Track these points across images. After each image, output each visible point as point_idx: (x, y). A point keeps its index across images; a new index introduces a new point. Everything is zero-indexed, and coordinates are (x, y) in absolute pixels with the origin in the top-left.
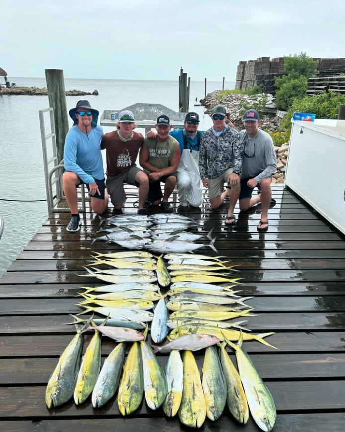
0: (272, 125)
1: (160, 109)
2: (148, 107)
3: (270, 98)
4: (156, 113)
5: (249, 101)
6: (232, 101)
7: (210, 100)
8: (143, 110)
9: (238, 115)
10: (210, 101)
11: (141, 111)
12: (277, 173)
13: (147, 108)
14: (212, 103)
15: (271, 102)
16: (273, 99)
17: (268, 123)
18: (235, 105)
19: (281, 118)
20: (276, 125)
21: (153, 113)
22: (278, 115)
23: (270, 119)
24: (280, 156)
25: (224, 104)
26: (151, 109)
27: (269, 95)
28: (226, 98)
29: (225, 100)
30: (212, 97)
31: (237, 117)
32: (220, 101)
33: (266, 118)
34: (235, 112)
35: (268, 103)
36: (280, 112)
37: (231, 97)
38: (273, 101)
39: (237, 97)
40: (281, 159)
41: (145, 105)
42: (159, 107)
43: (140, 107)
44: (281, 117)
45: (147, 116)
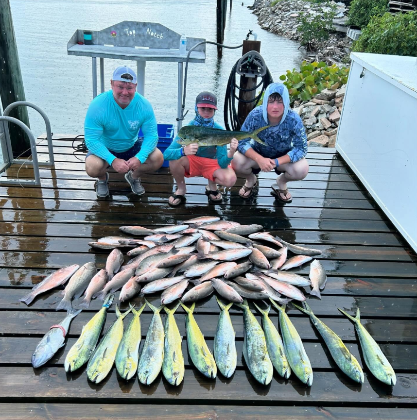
0: (338, 51)
1: (159, 32)
2: (141, 26)
3: (341, 7)
4: (153, 36)
5: (311, 12)
6: (289, 11)
7: (260, 7)
8: (134, 32)
9: (294, 32)
10: (260, 9)
11: (131, 33)
12: (331, 127)
13: (140, 29)
14: (262, 13)
15: (341, 15)
16: (346, 10)
17: (332, 47)
18: (293, 17)
19: (352, 40)
20: (343, 51)
21: (149, 36)
22: (348, 35)
23: (338, 40)
24: (338, 103)
25: (278, 15)
26: (146, 30)
27: (340, 4)
28: (280, 6)
29: (280, 9)
30: (262, 3)
31: (294, 35)
32: (273, 9)
33: (333, 39)
34: (292, 28)
35: (338, 16)
36: (351, 30)
37: (288, 5)
38: (346, 13)
39: (296, 5)
40: (338, 108)
41: (138, 23)
42: (158, 27)
43: (129, 26)
44: (352, 38)
45: (140, 41)
